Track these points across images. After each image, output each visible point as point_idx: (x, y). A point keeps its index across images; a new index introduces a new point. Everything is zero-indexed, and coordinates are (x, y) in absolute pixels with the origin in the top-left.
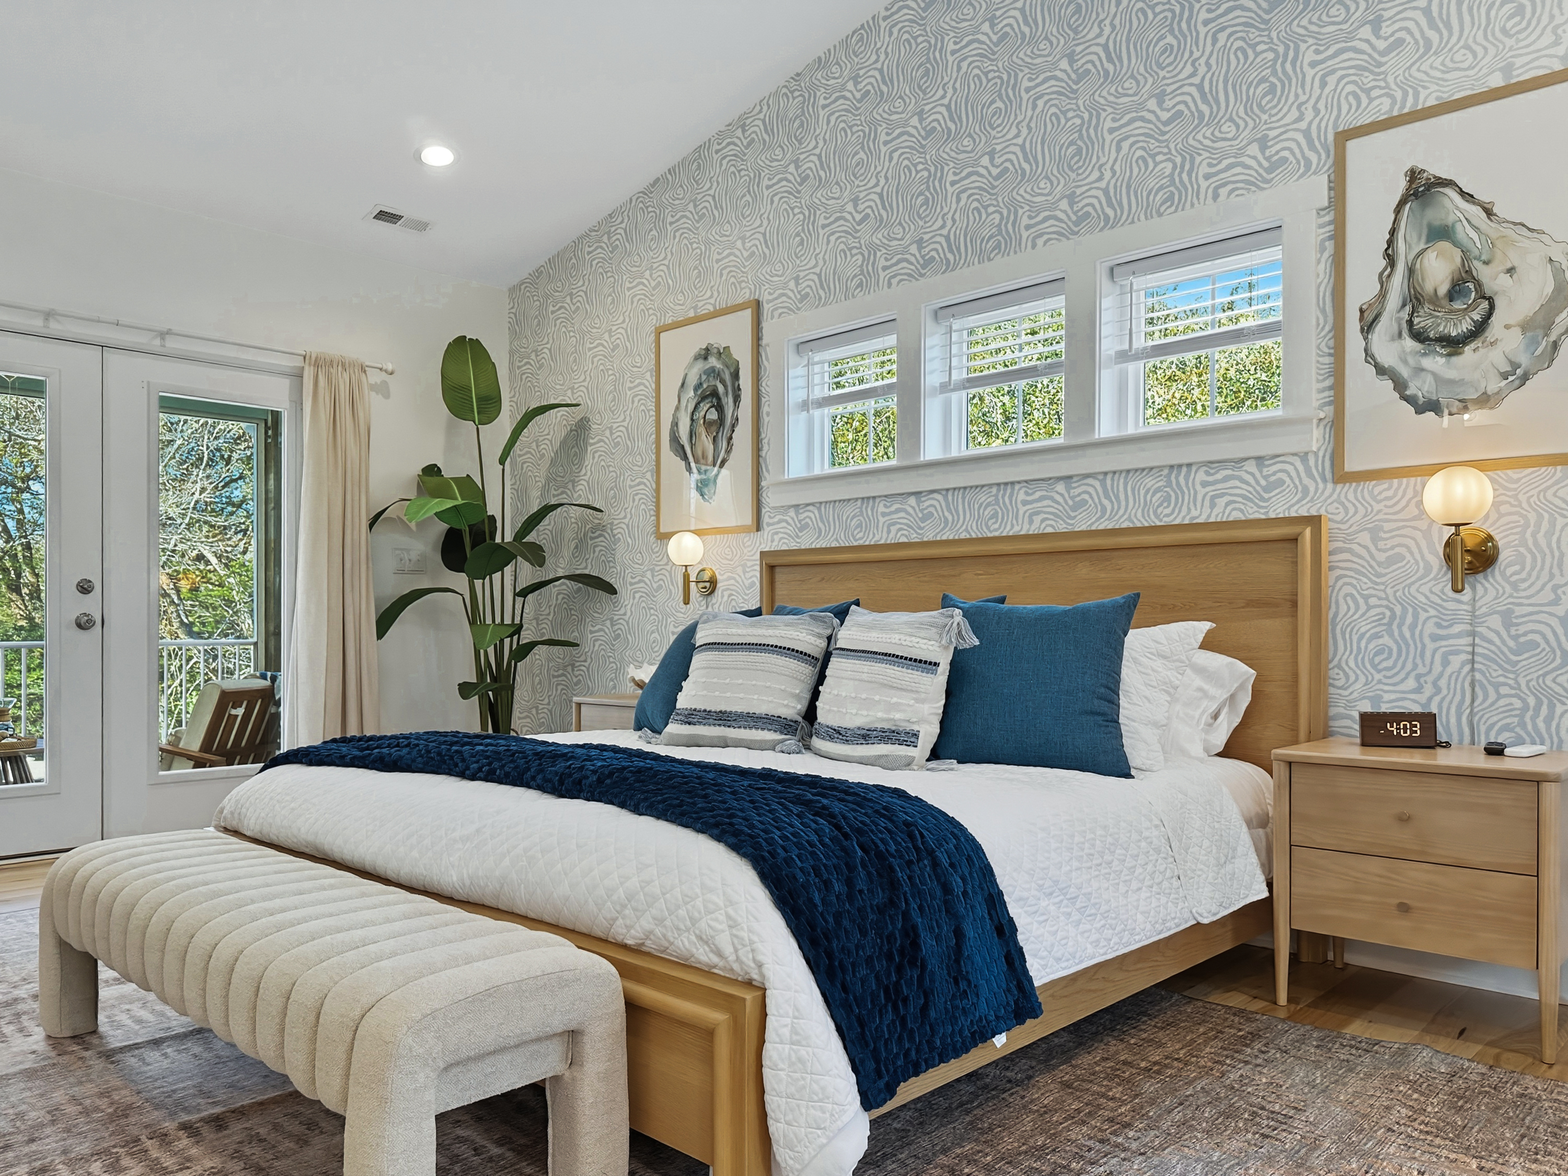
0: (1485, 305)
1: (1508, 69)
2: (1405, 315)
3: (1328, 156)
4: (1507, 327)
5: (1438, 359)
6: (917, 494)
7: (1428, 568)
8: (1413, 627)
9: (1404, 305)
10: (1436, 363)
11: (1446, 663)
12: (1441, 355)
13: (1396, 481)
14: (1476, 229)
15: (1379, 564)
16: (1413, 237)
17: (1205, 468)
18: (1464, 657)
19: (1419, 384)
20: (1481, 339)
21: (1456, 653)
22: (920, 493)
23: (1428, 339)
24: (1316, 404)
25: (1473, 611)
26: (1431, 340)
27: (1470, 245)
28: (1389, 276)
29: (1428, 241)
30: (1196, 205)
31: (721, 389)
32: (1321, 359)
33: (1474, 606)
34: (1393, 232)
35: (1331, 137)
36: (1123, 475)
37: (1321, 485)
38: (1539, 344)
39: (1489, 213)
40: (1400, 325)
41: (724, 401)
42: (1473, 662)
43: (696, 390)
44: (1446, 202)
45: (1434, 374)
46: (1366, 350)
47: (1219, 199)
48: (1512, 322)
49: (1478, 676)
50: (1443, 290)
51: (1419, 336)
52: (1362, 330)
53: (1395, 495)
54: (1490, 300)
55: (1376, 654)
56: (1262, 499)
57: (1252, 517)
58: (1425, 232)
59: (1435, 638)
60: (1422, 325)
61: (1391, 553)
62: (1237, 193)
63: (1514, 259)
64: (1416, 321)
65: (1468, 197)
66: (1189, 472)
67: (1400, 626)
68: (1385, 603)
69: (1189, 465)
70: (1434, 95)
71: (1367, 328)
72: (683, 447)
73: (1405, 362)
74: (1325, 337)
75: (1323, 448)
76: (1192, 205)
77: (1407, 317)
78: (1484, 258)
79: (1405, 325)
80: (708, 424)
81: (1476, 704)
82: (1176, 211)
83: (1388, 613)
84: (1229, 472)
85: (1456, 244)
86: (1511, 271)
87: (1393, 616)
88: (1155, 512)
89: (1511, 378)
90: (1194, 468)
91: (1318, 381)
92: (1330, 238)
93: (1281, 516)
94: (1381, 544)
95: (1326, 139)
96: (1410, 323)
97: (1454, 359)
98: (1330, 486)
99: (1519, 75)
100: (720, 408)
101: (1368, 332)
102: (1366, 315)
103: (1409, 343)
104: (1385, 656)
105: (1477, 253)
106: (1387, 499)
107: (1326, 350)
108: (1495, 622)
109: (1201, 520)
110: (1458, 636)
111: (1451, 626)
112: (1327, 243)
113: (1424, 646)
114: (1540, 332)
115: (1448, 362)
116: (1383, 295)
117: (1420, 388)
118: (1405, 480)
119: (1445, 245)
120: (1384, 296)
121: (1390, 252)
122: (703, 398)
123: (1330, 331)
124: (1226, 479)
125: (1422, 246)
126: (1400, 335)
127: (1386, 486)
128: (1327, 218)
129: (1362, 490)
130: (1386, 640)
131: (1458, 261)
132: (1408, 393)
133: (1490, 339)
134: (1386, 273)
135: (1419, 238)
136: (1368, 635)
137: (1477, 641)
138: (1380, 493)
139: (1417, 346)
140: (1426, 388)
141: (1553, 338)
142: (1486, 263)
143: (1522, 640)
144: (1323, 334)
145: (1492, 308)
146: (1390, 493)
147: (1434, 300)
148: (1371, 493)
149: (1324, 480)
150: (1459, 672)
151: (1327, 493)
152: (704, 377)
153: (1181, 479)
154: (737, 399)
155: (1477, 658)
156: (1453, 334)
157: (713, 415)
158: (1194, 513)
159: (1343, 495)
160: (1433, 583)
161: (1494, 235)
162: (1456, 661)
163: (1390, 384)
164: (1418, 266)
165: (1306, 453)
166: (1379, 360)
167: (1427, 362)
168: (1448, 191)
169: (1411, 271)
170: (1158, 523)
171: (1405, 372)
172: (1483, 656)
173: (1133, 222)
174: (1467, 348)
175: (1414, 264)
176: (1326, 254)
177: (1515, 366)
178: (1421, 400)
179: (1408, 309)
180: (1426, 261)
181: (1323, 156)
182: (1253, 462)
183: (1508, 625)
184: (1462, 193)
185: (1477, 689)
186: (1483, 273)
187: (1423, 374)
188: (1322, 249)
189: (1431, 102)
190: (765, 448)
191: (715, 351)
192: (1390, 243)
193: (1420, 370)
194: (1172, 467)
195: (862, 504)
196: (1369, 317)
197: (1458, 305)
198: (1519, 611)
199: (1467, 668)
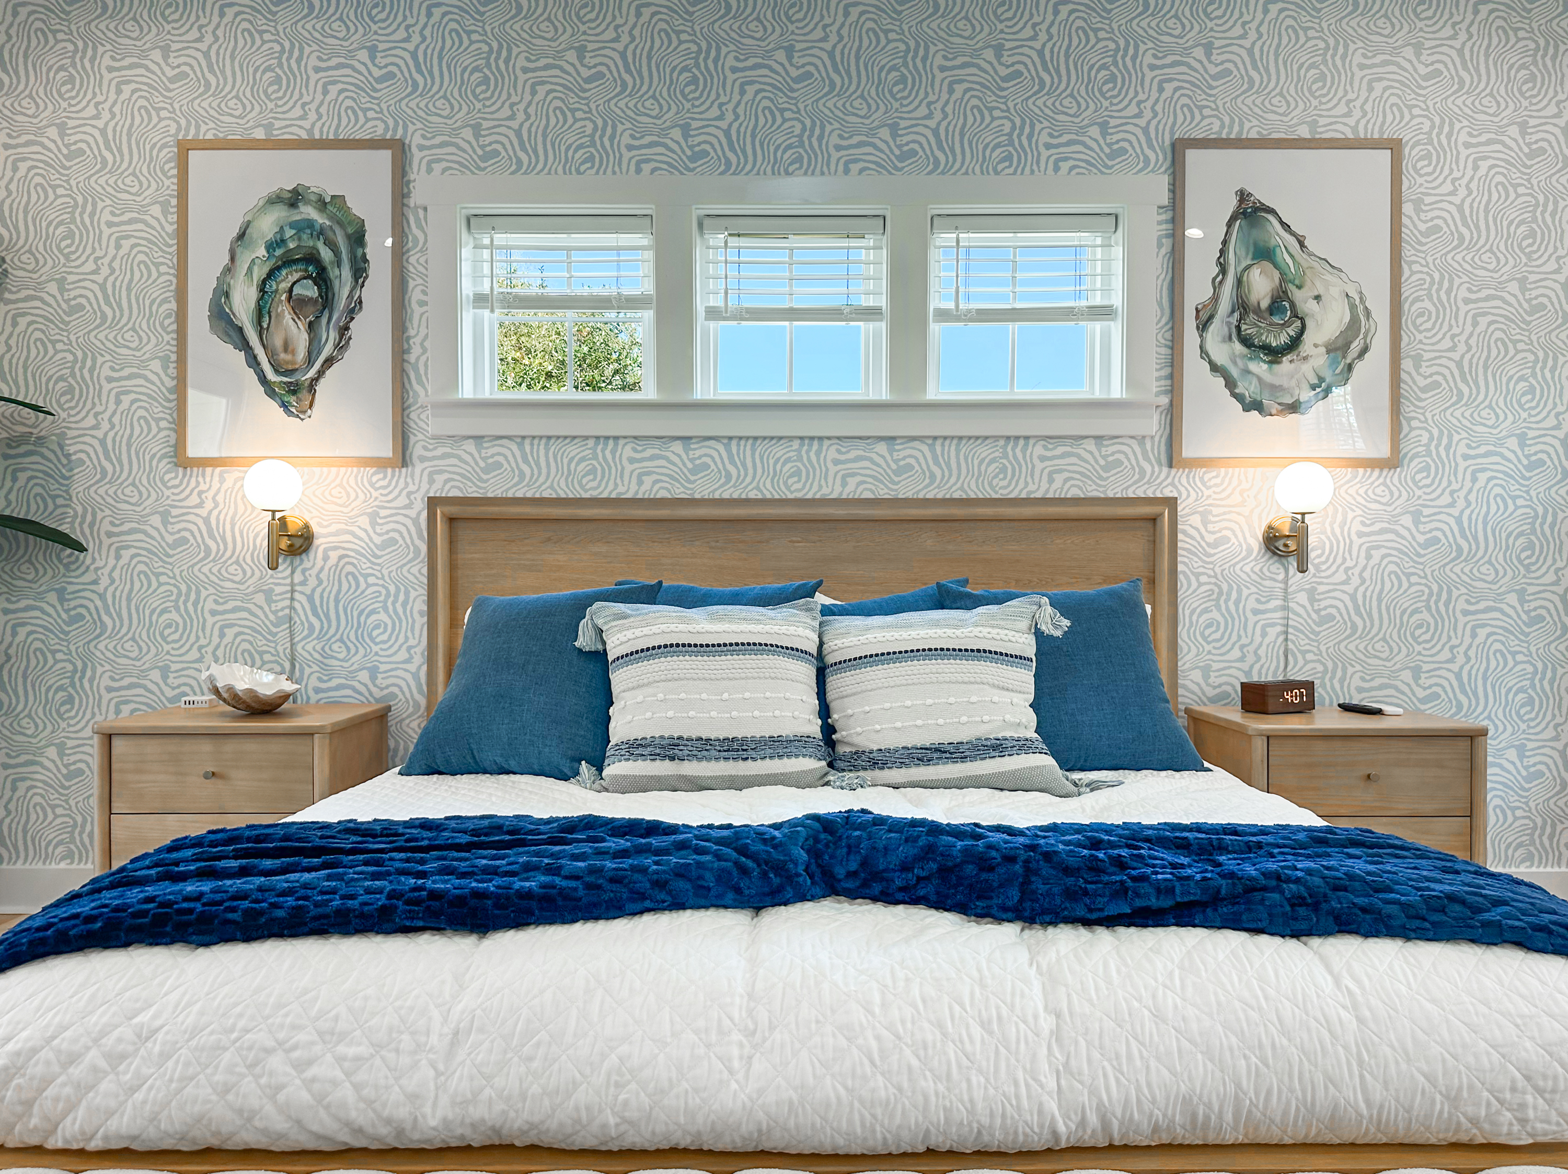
0: (1298, 323)
1: (1313, 124)
2: (1234, 320)
3: (1165, 159)
4: (1316, 346)
5: (1262, 364)
6: (686, 439)
7: (1250, 551)
8: (1237, 603)
9: (1233, 312)
10: (1260, 368)
11: (1264, 634)
12: (1264, 361)
13: (1223, 470)
14: (1291, 256)
15: (1208, 544)
16: (1242, 252)
17: (1042, 443)
18: (1279, 629)
19: (1246, 385)
20: (1296, 352)
21: (1273, 625)
22: (690, 438)
23: (1253, 345)
24: (1155, 390)
25: (1286, 589)
26: (1255, 346)
27: (1287, 271)
28: (1221, 282)
29: (1253, 259)
30: (1036, 172)
31: (326, 254)
32: (1159, 349)
33: (1286, 583)
34: (1225, 242)
35: (1167, 142)
36: (955, 442)
37: (1157, 469)
38: (1339, 363)
39: (1302, 245)
40: (1230, 329)
41: (333, 273)
42: (1286, 633)
43: (270, 247)
44: (1270, 229)
45: (1259, 379)
46: (1201, 347)
47: (1059, 173)
48: (1319, 342)
49: (1291, 646)
50: (1265, 304)
51: (1246, 341)
52: (1198, 328)
53: (1222, 484)
54: (1302, 319)
55: (1207, 627)
56: (1101, 478)
57: (1090, 495)
58: (1252, 249)
59: (1256, 612)
60: (1249, 332)
61: (1219, 535)
62: (1078, 170)
63: (1320, 290)
64: (1243, 327)
65: (1286, 226)
66: (1026, 445)
67: (1226, 601)
68: (1213, 580)
69: (1027, 438)
70: (1257, 129)
71: (1203, 326)
72: (240, 330)
73: (1235, 363)
74: (1162, 328)
75: (1159, 434)
76: (1032, 172)
77: (1235, 323)
78: (1297, 282)
79: (1234, 330)
80: (298, 305)
81: (1289, 668)
82: (1015, 173)
83: (1216, 590)
84: (1068, 449)
85: (1276, 266)
86: (1317, 298)
87: (1221, 593)
88: (990, 484)
89: (1318, 390)
90: (1032, 442)
91: (1157, 370)
92: (1167, 236)
93: (1119, 495)
94: (1210, 527)
95: (1163, 142)
96: (1238, 328)
97: (1275, 366)
98: (1165, 470)
99: (1321, 133)
100: (322, 279)
101: (1203, 331)
102: (1201, 314)
103: (1238, 347)
104: (1214, 629)
105: (1292, 277)
106: (1216, 485)
107: (1163, 341)
108: (1302, 598)
109: (1039, 495)
110: (1274, 610)
111: (1268, 601)
112: (1164, 240)
113: (1246, 619)
114: (1339, 353)
115: (1270, 368)
116: (1215, 298)
117: (1247, 388)
118: (1230, 470)
119: (1267, 265)
120: (1217, 300)
121: (1222, 260)
122: (288, 262)
123: (1166, 324)
124: (1064, 455)
125: (1249, 262)
126: (1230, 338)
127: (1214, 474)
128: (1164, 217)
129: (1194, 477)
130: (1215, 615)
131: (1277, 281)
132: (1237, 391)
133: (1303, 354)
134: (1219, 279)
135: (1247, 254)
136: (1198, 610)
137: (1291, 615)
138: (1210, 480)
139: (1245, 350)
140: (1252, 389)
141: (1348, 361)
142: (1299, 287)
143: (1323, 613)
144: (1160, 325)
145: (1304, 327)
146: (1218, 481)
147: (1257, 311)
148: (1201, 479)
149: (1160, 464)
150: (1275, 642)
151: (1163, 476)
152: (289, 233)
153: (1018, 450)
154: (360, 271)
155: (1290, 630)
156: (1274, 344)
157: (309, 290)
158: (1031, 487)
159: (1176, 480)
160: (1253, 563)
161: (1305, 264)
162: (1273, 632)
163: (1221, 381)
164: (1245, 278)
165: (1144, 437)
166: (1213, 358)
167: (1254, 367)
168: (1270, 217)
169: (1239, 282)
170: (994, 496)
171: (1235, 372)
172: (1295, 628)
173: (966, 173)
174: (1284, 359)
175: (1242, 276)
176: (1163, 251)
177: (1321, 379)
178: (1248, 400)
179: (1236, 315)
180: (1251, 274)
181: (1161, 157)
182: (1093, 441)
183: (1312, 600)
184: (1282, 223)
185: (1290, 657)
186: (1297, 295)
187: (1250, 376)
188: (1160, 245)
189: (1253, 135)
190: (416, 351)
191: (313, 198)
192: (1222, 252)
193: (1247, 372)
194: (1008, 438)
195: (597, 444)
196: (1204, 316)
197: (1276, 319)
198: (1321, 588)
199: (1281, 638)
